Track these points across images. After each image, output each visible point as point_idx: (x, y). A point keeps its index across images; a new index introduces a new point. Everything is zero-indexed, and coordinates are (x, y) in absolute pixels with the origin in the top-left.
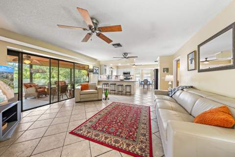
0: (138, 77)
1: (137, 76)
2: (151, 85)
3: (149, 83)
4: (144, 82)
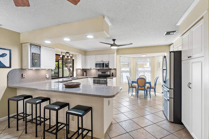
0: (126, 72)
1: (123, 69)
2: (152, 90)
3: (147, 85)
4: (137, 82)
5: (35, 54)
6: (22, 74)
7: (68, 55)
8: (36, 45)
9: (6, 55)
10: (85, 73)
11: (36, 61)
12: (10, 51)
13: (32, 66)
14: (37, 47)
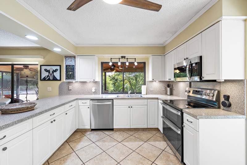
5: (69, 66)
6: (69, 87)
7: (123, 60)
8: (70, 57)
9: (58, 70)
10: (168, 89)
11: (70, 73)
12: (60, 66)
13: (67, 79)
14: (71, 58)
